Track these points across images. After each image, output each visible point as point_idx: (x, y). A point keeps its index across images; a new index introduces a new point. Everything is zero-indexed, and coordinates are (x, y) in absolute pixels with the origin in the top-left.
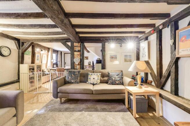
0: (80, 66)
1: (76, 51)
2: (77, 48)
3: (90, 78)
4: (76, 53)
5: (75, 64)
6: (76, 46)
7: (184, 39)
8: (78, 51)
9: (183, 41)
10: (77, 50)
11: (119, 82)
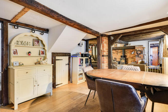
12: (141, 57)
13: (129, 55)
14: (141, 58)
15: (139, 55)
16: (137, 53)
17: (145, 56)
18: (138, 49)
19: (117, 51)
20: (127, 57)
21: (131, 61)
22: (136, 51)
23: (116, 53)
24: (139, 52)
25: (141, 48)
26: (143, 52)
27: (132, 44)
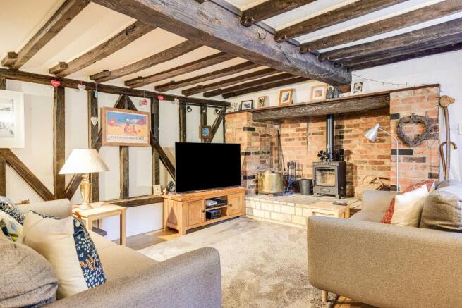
9: (112, 125)
12: (423, 160)
13: (359, 147)
14: (425, 167)
15: (416, 149)
16: (401, 137)
17: (453, 153)
18: (408, 108)
19: (303, 129)
20: (353, 159)
21: (370, 179)
22: (393, 123)
23: (300, 139)
24: (412, 130)
25: (426, 100)
26: (436, 128)
27: (369, 81)
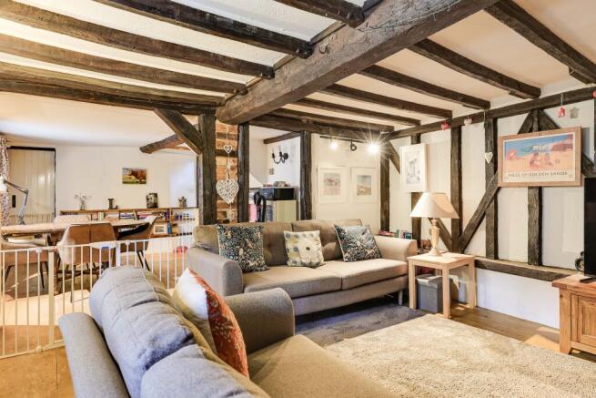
0: (235, 209)
1: (223, 154)
2: (227, 141)
3: (296, 249)
4: (220, 161)
5: (219, 202)
6: (222, 135)
7: (512, 154)
8: (233, 154)
9: (511, 159)
10: (228, 150)
11: (372, 250)
